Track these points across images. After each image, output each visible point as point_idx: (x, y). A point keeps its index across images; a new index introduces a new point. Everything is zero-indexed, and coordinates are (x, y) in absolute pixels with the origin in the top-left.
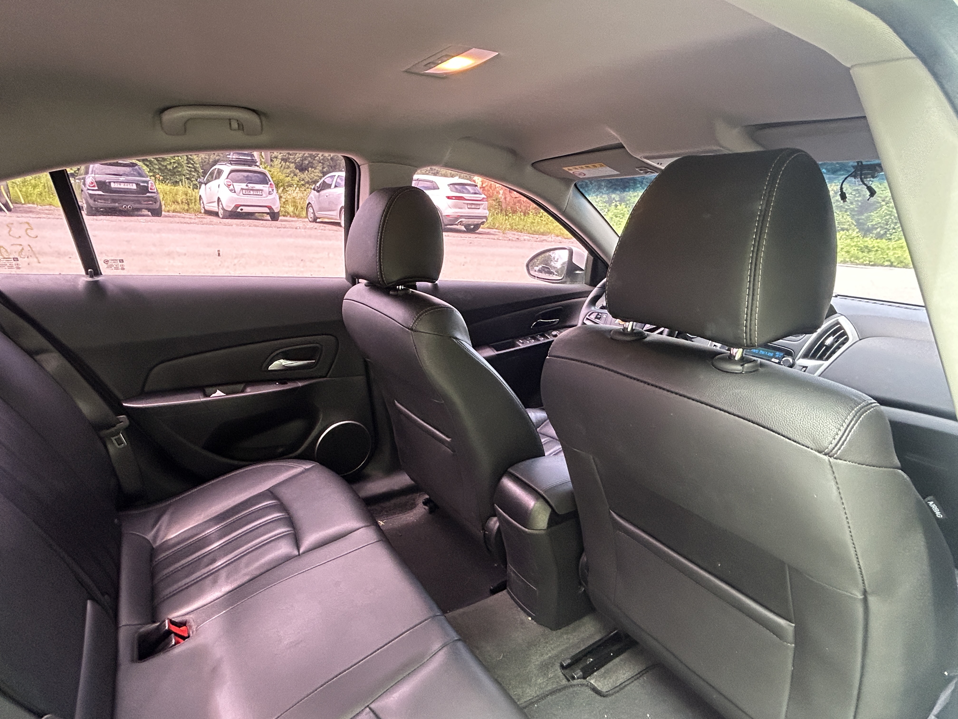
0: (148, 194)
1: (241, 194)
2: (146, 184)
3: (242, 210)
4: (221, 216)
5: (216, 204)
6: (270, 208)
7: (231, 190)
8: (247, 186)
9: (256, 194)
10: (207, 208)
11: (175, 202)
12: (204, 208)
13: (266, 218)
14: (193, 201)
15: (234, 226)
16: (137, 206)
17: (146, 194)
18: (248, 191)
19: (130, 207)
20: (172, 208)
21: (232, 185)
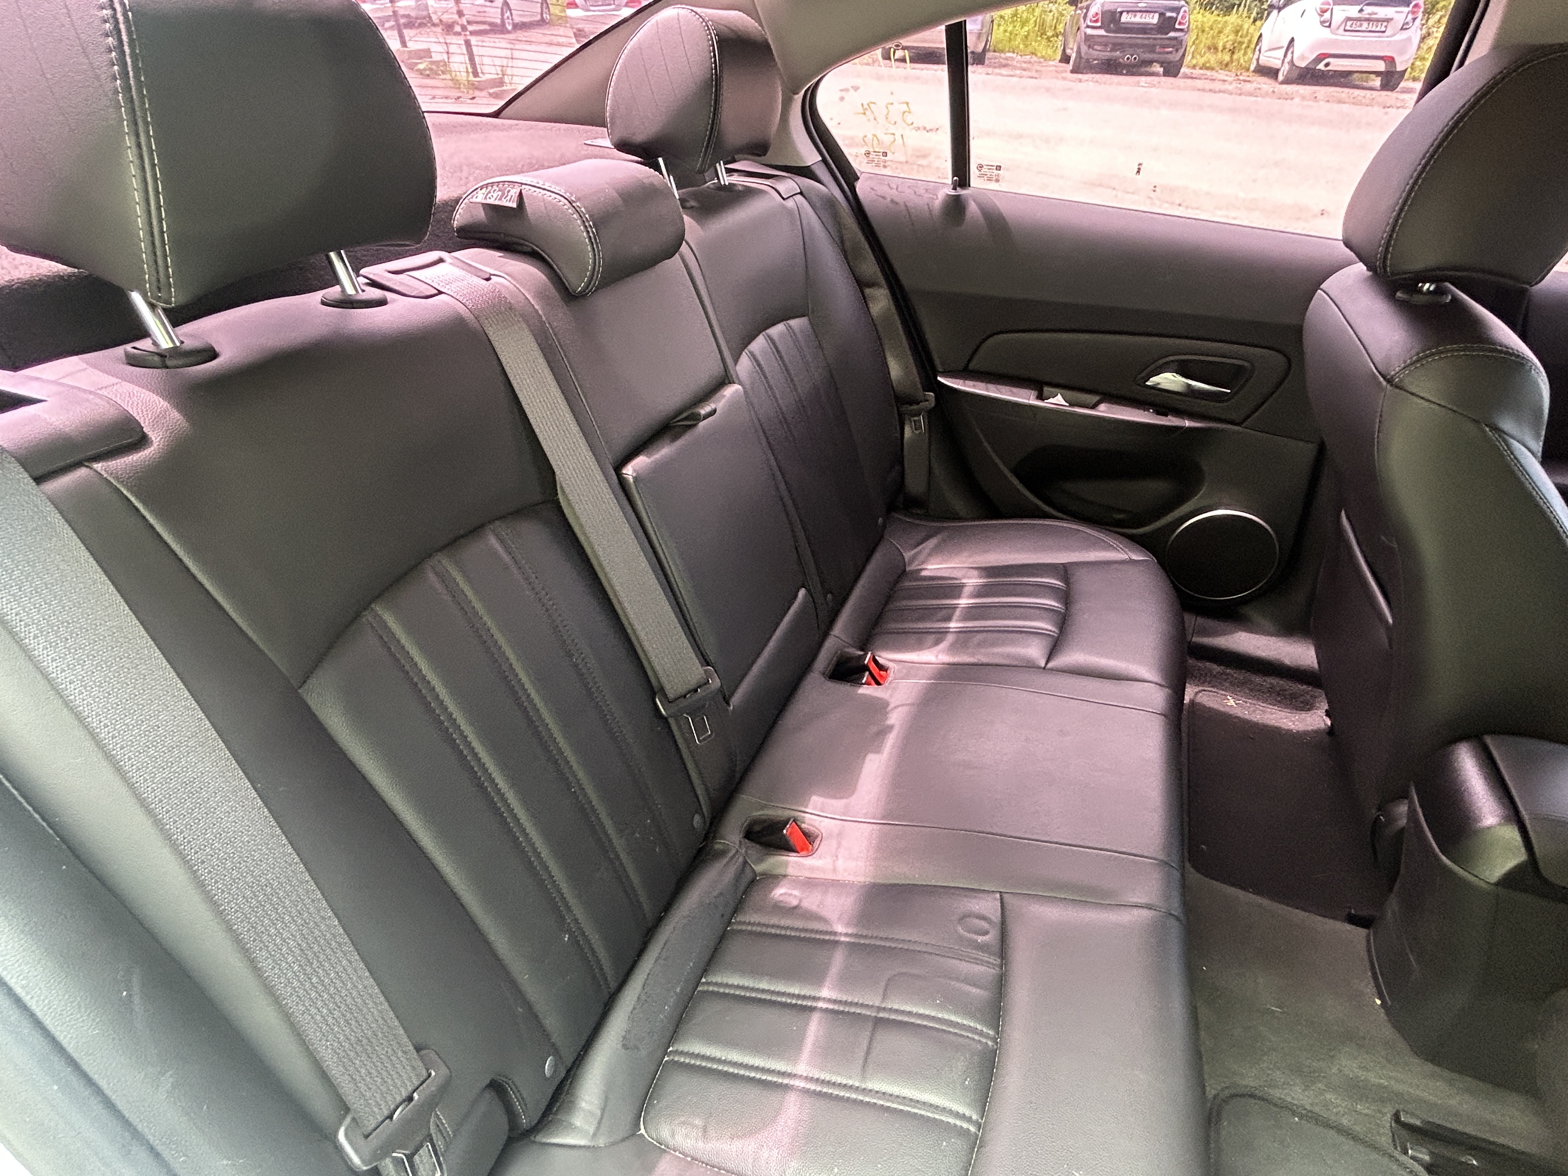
0: (1172, 34)
1: (1341, 31)
2: (1174, 15)
3: (1327, 65)
4: (1281, 77)
5: (1280, 53)
6: (1390, 60)
7: (1322, 23)
8: (1361, 11)
9: (1374, 29)
10: (1264, 61)
11: (1213, 48)
12: (1258, 60)
13: (1371, 84)
14: (1244, 46)
15: (1297, 100)
16: (1148, 56)
17: (1167, 34)
18: (1359, 23)
19: (1135, 58)
20: (1202, 61)
21: (1329, 12)
